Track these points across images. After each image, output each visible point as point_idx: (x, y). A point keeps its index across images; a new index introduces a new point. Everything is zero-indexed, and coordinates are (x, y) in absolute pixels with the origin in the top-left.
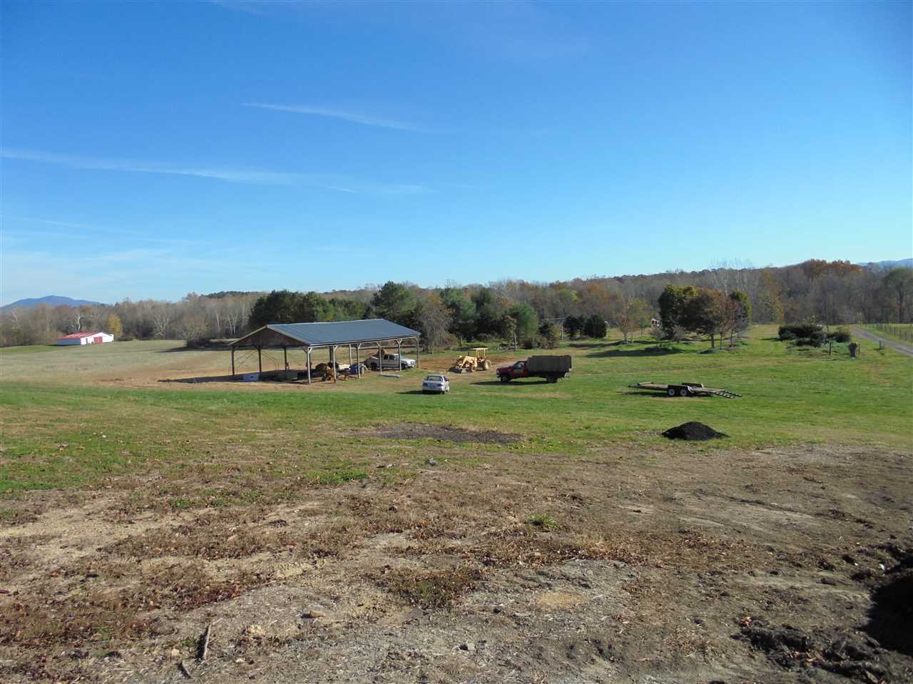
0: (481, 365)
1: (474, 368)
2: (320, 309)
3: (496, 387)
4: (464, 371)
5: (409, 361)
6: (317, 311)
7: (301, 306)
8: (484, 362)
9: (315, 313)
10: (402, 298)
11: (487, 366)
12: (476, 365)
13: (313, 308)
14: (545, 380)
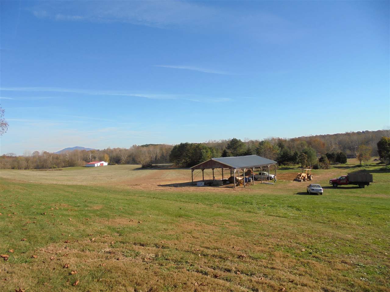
0: (309, 177)
1: (306, 179)
2: (204, 151)
3: (329, 190)
4: (302, 181)
5: (273, 176)
6: (203, 152)
7: (195, 150)
8: (310, 176)
9: (203, 153)
10: (240, 145)
11: (311, 178)
12: (306, 177)
13: (201, 151)
14: (358, 186)
